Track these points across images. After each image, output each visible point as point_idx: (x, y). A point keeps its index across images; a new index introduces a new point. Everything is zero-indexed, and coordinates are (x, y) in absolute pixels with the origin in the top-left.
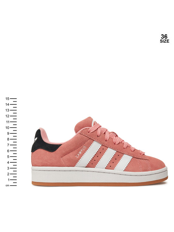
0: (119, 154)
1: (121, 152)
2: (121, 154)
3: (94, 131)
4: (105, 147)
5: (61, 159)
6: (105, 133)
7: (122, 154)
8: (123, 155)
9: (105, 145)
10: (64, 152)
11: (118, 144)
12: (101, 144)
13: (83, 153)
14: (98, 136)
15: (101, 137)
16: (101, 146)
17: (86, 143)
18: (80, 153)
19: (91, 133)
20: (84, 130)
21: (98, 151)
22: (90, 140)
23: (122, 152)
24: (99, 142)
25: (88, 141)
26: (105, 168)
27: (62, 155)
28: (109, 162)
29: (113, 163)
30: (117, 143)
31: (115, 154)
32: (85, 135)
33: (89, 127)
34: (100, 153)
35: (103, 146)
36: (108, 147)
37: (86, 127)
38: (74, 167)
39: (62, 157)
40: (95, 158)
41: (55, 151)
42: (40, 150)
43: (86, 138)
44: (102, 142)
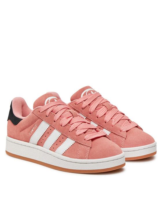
0: (63, 137)
5: (20, 133)
8: (67, 139)
10: (22, 127)
11: (65, 126)
12: (49, 124)
13: (34, 131)
14: (46, 116)
15: (49, 117)
17: (36, 122)
18: (32, 130)
19: (41, 112)
20: (36, 109)
21: (46, 131)
23: (66, 136)
24: (48, 122)
25: (38, 120)
26: (50, 149)
27: (21, 130)
29: (57, 145)
30: (63, 125)
31: (60, 136)
32: (36, 114)
33: (41, 107)
34: (48, 133)
35: (50, 127)
36: (55, 129)
37: (40, 106)
38: (29, 142)
39: (21, 131)
40: (43, 138)
41: (17, 124)
42: (9, 121)
43: (36, 117)
44: (50, 123)
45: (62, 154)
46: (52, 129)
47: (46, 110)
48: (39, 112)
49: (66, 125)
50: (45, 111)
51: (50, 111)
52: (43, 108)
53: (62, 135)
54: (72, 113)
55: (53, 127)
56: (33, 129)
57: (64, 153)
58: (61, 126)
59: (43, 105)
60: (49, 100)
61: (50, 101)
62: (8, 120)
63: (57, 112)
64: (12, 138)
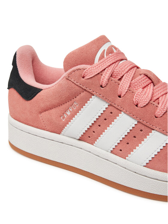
0: (143, 128)
1: (148, 124)
2: (147, 129)
3: (94, 76)
4: (115, 110)
5: (40, 116)
6: (120, 79)
7: (149, 130)
8: (151, 132)
9: (116, 106)
10: (42, 105)
11: (144, 106)
13: (73, 116)
14: (101, 86)
15: (107, 88)
16: (107, 106)
17: (78, 97)
18: (69, 113)
19: (88, 79)
20: (74, 71)
21: (100, 115)
22: (85, 92)
23: (150, 126)
24: (104, 98)
25: (82, 94)
26: (111, 151)
27: (40, 110)
28: (119, 142)
29: (128, 143)
30: (141, 105)
31: (134, 126)
32: (75, 82)
33: (88, 66)
34: (105, 119)
35: (111, 107)
36: (121, 111)
37: (82, 64)
38: (60, 134)
39: (41, 113)
40: (94, 129)
41: (31, 99)
42: (13, 90)
43: (78, 88)
44: (110, 99)
45: (145, 165)
46: (114, 111)
47: (98, 74)
48: (83, 77)
49: (147, 104)
50: (96, 75)
51: (108, 75)
52: (90, 70)
53: (140, 125)
54: (149, 78)
55: (117, 109)
56: (70, 111)
57: (148, 162)
58: (137, 106)
59: (91, 62)
60: (104, 51)
61: (106, 52)
62: (8, 88)
63: (122, 77)
64: (23, 122)
